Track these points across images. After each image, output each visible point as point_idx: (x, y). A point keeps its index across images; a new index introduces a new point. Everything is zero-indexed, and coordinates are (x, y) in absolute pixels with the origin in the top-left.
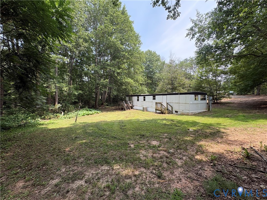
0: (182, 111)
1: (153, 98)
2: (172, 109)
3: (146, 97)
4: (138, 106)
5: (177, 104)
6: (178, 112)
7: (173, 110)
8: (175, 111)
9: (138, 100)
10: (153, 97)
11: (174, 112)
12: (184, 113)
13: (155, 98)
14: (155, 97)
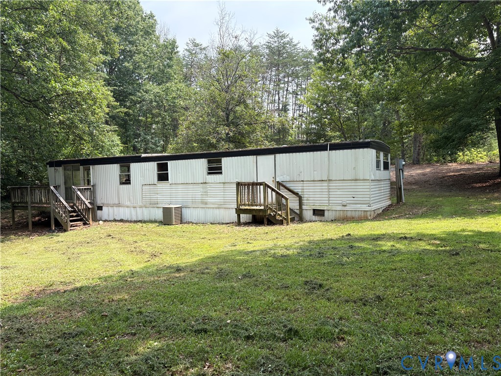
0: (339, 208)
1: (210, 169)
2: (301, 204)
3: (171, 164)
4: (128, 203)
5: (319, 184)
6: (326, 213)
7: (304, 207)
8: (314, 210)
9: (126, 180)
10: (209, 162)
11: (308, 214)
12: (349, 214)
13: (220, 168)
14: (220, 161)
